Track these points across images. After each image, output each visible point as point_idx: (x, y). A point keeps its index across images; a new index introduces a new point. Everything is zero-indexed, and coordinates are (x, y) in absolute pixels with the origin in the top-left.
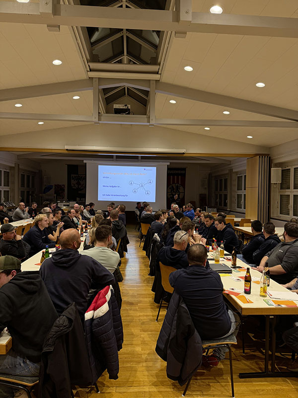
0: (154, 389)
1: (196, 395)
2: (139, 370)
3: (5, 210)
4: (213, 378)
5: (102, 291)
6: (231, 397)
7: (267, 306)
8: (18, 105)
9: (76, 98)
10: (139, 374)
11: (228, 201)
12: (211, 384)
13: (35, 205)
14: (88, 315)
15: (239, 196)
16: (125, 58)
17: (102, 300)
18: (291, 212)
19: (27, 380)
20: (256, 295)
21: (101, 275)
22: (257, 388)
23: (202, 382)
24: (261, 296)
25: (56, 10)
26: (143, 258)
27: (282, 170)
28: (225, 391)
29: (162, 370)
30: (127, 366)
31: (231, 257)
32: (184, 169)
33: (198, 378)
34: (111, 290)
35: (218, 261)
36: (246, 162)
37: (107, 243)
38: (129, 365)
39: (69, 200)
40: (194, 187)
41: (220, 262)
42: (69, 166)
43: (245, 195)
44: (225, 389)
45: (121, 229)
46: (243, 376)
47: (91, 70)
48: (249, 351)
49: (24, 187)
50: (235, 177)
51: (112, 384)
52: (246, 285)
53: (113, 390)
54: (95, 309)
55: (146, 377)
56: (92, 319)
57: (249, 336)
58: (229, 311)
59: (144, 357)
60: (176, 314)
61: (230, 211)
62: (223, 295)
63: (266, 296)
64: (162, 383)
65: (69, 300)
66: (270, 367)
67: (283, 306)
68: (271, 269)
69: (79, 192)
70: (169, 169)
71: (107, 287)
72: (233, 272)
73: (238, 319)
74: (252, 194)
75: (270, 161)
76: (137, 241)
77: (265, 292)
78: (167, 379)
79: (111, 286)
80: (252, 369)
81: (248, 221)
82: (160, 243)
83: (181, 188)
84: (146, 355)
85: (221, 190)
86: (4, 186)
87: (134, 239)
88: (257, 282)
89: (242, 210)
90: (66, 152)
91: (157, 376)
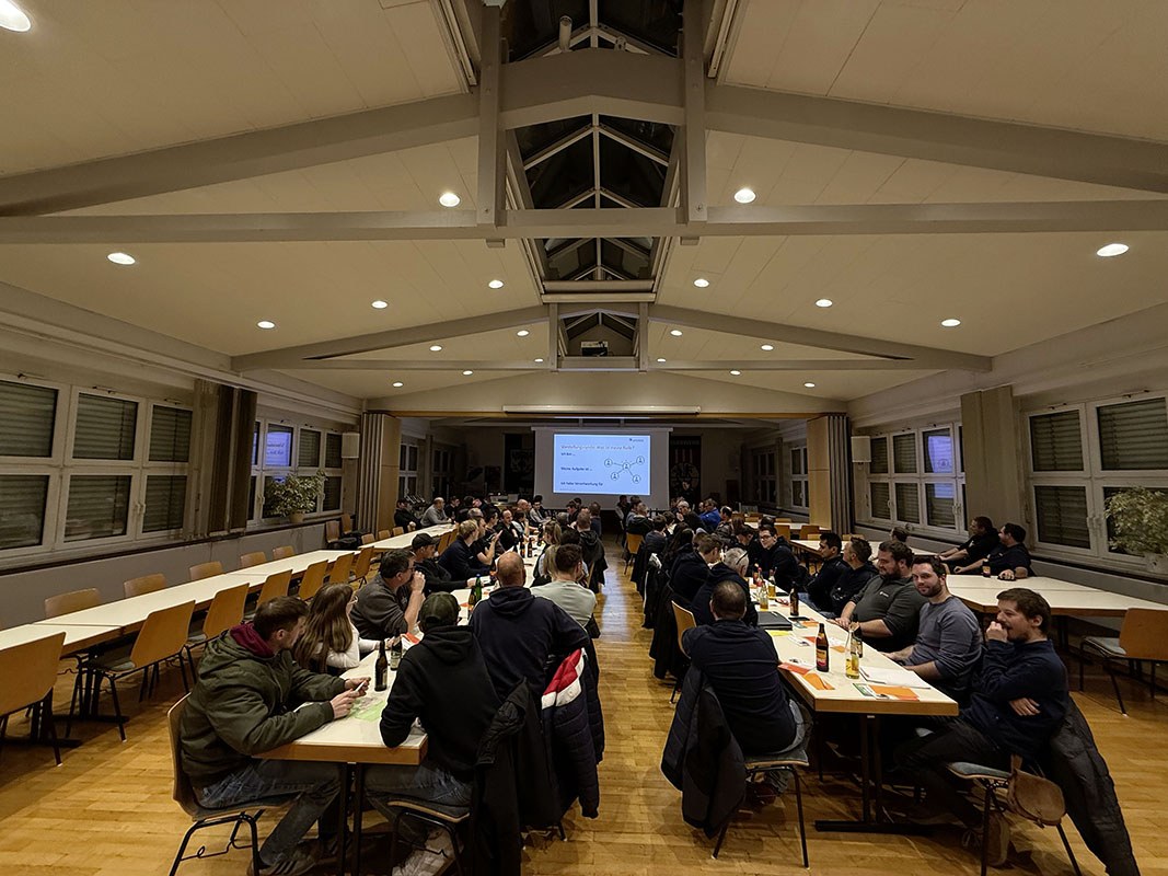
0: (660, 841)
1: (737, 857)
2: (632, 801)
3: (409, 508)
4: (766, 826)
5: (570, 659)
6: (802, 867)
7: (861, 697)
8: (435, 348)
9: (523, 333)
10: (633, 811)
11: (777, 492)
12: (764, 839)
13: (456, 503)
14: (548, 700)
15: (797, 485)
16: (599, 270)
17: (570, 675)
18: (894, 514)
19: (451, 811)
20: (838, 674)
21: (565, 630)
22: (851, 853)
23: (747, 833)
24: (848, 676)
25: (500, 220)
26: (632, 595)
27: (872, 441)
28: (791, 854)
29: (673, 805)
30: (611, 793)
31: (787, 599)
32: (699, 438)
33: (740, 824)
34: (584, 657)
35: (766, 607)
36: (805, 425)
37: (575, 575)
38: (615, 792)
39: (508, 491)
40: (715, 468)
41: (771, 609)
42: (507, 435)
43: (806, 483)
44: (790, 850)
45: (594, 546)
46: (823, 826)
47: (546, 292)
48: (831, 777)
49: (438, 470)
50: (787, 452)
51: (587, 825)
52: (820, 655)
53: (588, 837)
54: (558, 690)
55: (645, 817)
56: (554, 708)
57: (829, 747)
58: (791, 701)
59: (641, 777)
60: (697, 706)
61: (781, 510)
62: (779, 673)
63: (858, 677)
64: (675, 831)
65: (517, 673)
66: (873, 812)
67: (892, 698)
68: (864, 625)
69: (524, 478)
70: (672, 437)
71: (577, 651)
72: (794, 627)
73: (809, 717)
74: (820, 481)
75: (849, 425)
76: (620, 564)
77: (855, 668)
78: (683, 823)
79: (583, 649)
80: (839, 813)
81: (815, 530)
82: (661, 570)
83: (694, 470)
84: (644, 775)
85: (763, 473)
86: (410, 469)
87: (615, 559)
88: (840, 649)
89: (803, 509)
90: (505, 415)
91: (665, 815)
